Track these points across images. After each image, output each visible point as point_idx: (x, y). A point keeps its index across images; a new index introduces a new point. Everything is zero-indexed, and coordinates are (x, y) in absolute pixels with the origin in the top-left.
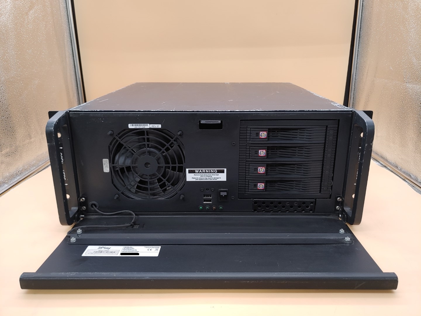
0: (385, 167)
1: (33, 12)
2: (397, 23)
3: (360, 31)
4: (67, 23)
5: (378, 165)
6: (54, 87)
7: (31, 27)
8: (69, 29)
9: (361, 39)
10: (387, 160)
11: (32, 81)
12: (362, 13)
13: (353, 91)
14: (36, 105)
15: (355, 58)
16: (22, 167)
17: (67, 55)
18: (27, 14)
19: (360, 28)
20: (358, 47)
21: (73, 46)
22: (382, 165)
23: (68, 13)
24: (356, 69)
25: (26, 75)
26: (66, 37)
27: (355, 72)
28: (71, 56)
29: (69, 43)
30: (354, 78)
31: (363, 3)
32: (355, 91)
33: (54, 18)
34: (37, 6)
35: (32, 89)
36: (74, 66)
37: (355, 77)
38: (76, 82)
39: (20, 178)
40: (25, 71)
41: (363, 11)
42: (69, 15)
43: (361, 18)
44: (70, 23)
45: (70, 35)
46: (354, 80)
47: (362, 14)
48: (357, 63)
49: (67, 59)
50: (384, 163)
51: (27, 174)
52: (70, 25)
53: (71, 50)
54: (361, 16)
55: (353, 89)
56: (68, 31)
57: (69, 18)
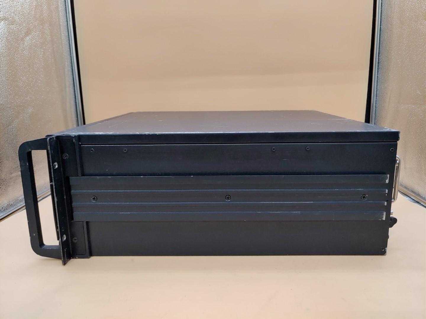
0: (418, 202)
1: (29, 39)
2: (422, 44)
3: (379, 56)
4: (69, 52)
5: (410, 200)
6: (50, 116)
7: (26, 53)
8: (70, 58)
9: (380, 64)
10: (419, 195)
11: (25, 109)
12: (380, 37)
13: (374, 120)
14: (28, 135)
15: (374, 85)
16: (7, 203)
17: (67, 84)
18: (22, 39)
19: (379, 53)
20: (378, 73)
21: (74, 76)
22: (414, 201)
23: (69, 42)
24: (376, 96)
25: (17, 103)
26: (66, 66)
27: (375, 100)
28: (72, 86)
29: (70, 73)
30: (375, 106)
31: (380, 28)
32: (376, 120)
33: (54, 46)
34: (35, 33)
35: (25, 118)
36: (74, 96)
37: (376, 104)
38: (76, 112)
39: (3, 215)
40: (17, 99)
41: (381, 36)
42: (71, 44)
43: (379, 43)
44: (72, 53)
45: (71, 64)
46: (375, 108)
47: (380, 39)
48: (377, 90)
49: (67, 89)
50: (416, 198)
51: (12, 210)
52: (72, 54)
53: (72, 80)
54: (380, 40)
55: (374, 118)
56: (69, 61)
57: (71, 47)
